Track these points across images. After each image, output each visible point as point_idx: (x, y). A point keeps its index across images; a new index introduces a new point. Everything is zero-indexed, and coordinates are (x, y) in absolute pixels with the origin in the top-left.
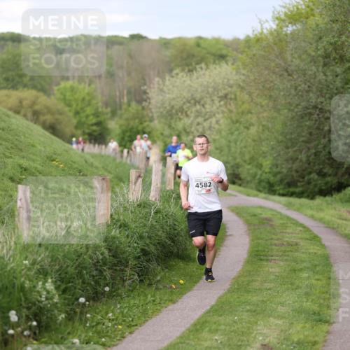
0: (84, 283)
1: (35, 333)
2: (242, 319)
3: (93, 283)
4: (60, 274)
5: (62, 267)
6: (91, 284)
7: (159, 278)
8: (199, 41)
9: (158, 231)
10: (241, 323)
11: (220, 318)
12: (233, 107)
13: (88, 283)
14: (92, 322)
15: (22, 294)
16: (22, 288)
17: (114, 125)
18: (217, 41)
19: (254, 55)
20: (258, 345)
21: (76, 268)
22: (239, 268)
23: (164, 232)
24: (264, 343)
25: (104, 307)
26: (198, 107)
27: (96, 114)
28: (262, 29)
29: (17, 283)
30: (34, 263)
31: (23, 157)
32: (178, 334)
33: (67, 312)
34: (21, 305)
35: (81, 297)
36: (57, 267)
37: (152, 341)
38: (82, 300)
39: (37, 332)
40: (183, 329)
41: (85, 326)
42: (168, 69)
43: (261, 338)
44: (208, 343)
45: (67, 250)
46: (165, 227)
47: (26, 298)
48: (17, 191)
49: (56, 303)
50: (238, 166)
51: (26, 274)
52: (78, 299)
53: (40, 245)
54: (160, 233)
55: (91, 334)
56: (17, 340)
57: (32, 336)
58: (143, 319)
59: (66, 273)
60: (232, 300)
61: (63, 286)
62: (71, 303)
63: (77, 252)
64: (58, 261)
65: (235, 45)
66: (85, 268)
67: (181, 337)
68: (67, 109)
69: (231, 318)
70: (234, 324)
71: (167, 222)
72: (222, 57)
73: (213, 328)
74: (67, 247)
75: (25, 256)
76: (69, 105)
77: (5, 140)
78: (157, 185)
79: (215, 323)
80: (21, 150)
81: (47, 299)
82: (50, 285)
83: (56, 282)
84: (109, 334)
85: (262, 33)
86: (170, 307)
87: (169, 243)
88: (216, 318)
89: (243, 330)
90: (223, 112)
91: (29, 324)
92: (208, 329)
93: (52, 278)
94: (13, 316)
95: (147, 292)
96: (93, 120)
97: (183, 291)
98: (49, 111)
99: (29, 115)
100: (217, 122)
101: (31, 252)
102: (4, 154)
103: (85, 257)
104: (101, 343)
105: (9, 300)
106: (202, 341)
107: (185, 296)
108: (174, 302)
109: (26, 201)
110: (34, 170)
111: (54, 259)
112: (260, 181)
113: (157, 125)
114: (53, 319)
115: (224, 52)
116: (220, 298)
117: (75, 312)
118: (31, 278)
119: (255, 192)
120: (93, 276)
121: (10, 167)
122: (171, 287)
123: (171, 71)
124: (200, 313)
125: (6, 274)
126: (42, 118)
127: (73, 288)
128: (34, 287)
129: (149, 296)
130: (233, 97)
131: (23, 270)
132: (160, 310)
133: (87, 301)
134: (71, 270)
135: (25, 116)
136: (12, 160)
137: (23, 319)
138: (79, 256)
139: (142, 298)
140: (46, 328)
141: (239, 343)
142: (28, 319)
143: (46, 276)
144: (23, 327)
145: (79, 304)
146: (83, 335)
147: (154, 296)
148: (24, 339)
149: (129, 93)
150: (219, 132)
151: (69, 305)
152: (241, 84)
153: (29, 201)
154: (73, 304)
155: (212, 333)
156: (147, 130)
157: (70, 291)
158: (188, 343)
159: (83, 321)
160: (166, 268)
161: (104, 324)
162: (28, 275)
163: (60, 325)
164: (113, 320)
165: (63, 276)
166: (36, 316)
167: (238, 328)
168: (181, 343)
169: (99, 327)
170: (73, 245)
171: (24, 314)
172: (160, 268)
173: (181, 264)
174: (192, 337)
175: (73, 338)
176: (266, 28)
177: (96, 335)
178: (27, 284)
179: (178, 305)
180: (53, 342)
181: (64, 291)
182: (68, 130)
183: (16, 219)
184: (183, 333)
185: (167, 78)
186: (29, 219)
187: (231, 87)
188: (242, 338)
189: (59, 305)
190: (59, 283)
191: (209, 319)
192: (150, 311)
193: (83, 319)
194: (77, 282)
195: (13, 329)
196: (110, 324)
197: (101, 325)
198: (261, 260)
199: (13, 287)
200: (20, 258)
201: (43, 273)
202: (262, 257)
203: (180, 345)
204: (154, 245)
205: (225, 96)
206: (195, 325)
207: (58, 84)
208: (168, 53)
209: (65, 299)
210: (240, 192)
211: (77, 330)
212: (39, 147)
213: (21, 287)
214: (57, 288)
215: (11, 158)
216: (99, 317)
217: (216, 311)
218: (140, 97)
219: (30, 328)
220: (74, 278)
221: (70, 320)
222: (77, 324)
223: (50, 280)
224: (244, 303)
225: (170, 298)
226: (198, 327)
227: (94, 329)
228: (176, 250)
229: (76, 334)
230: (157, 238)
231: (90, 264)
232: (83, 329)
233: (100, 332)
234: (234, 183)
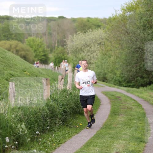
0: (38, 125)
1: (17, 147)
2: (107, 141)
3: (42, 125)
4: (28, 121)
5: (28, 118)
6: (41, 125)
7: (71, 123)
8: (89, 19)
9: (71, 102)
10: (107, 142)
11: (98, 140)
12: (103, 48)
14: (42, 142)
15: (11, 130)
17: (51, 56)
18: (97, 19)
19: (113, 25)
20: (114, 152)
21: (35, 119)
22: (106, 118)
23: (73, 103)
24: (117, 151)
25: (47, 135)
26: (88, 48)
27: (44, 51)
28: (116, 14)
29: (9, 125)
30: (16, 116)
31: (12, 70)
32: (80, 147)
33: (31, 138)
34: (11, 135)
35: (37, 131)
36: (26, 118)
37: (68, 150)
38: (37, 132)
39: (18, 146)
40: (82, 145)
41: (39, 144)
42: (75, 31)
43: (116, 149)
44: (93, 151)
45: (31, 111)
46: (74, 100)
47: (13, 132)
48: (9, 85)
49: (26, 134)
50: (105, 74)
51: (13, 121)
52: (36, 132)
53: (19, 108)
55: (41, 147)
56: (9, 150)
57: (16, 148)
58: (64, 141)
59: (31, 121)
60: (103, 132)
61: (29, 126)
62: (32, 134)
63: (35, 111)
64: (27, 115)
65: (104, 21)
66: (39, 118)
67: (81, 149)
68: (31, 49)
69: (102, 140)
70: (104, 143)
71: (74, 98)
72: (99, 26)
73: (95, 145)
74: (31, 109)
75: (12, 113)
76: (32, 47)
77: (4, 62)
78: (70, 82)
80: (11, 67)
81: (22, 132)
82: (23, 126)
83: (26, 124)
84: (49, 147)
85: (116, 16)
86: (76, 136)
87: (76, 107)
88: (96, 140)
89: (108, 145)
90: (99, 50)
91: (14, 143)
92: (92, 145)
93: (24, 123)
94: (7, 140)
95: (66, 129)
96: (42, 54)
97: (82, 128)
98: (23, 50)
99: (15, 52)
100: (97, 55)
101: (15, 111)
102: (3, 69)
103: (39, 113)
104: (46, 151)
105: (5, 132)
106: (90, 150)
107: (82, 131)
108: (77, 133)
110: (16, 76)
111: (25, 114)
112: (115, 80)
113: (70, 56)
114: (25, 141)
115: (100, 24)
116: (98, 131)
117: (34, 138)
118: (15, 123)
119: (113, 85)
120: (42, 122)
121: (6, 74)
122: (76, 127)
123: (76, 32)
124: (89, 138)
125: (4, 121)
126: (20, 53)
127: (33, 127)
128: (17, 127)
129: (67, 131)
130: (103, 44)
131: (12, 119)
132: (71, 137)
133: (39, 133)
134: (33, 119)
135: (13, 52)
136: (7, 71)
137: (12, 141)
138: (36, 113)
139: (64, 132)
140: (21, 145)
141: (106, 151)
142: (14, 141)
143: (22, 122)
144: (11, 144)
145: (36, 134)
146: (38, 148)
148: (12, 150)
149: (58, 42)
150: (98, 59)
152: (107, 38)
154: (33, 134)
155: (94, 147)
156: (66, 58)
157: (32, 128)
158: (84, 151)
159: (38, 142)
160: (74, 118)
162: (14, 122)
163: (28, 143)
164: (51, 141)
165: (29, 122)
166: (17, 140)
167: (106, 145)
168: (81, 151)
169: (45, 144)
170: (33, 108)
171: (12, 139)
172: (71, 118)
173: (81, 117)
174: (85, 149)
175: (33, 149)
176: (118, 14)
177: (43, 148)
178: (13, 126)
179: (79, 135)
181: (30, 129)
182: (32, 58)
183: (9, 97)
184: (82, 147)
185: (75, 35)
187: (103, 39)
188: (107, 149)
189: (27, 135)
190: (27, 125)
191: (93, 141)
192: (67, 138)
193: (38, 141)
194: (35, 125)
195: (7, 145)
196: (50, 143)
197: (46, 144)
198: (116, 115)
199: (7, 127)
200: (10, 114)
202: (116, 114)
203: (80, 152)
204: (69, 108)
205: (100, 43)
206: (87, 143)
207: (27, 38)
208: (75, 24)
209: (30, 132)
210: (106, 85)
211: (35, 146)
212: (19, 66)
213: (11, 127)
214: (26, 127)
215: (6, 70)
216: (45, 140)
217: (96, 137)
218: (63, 43)
219: (15, 145)
220: (34, 123)
221: (32, 141)
222: (35, 143)
223: (23, 124)
224: (108, 134)
225: (76, 131)
226: (88, 144)
227: (42, 145)
228: (78, 111)
229: (35, 147)
230: (70, 105)
231: (41, 117)
232: (38, 145)
233: (45, 146)
234: (104, 81)
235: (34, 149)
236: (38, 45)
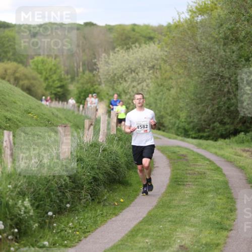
0: (51, 201)
1: (16, 238)
2: (165, 227)
3: (58, 201)
4: (34, 195)
6: (56, 202)
7: (105, 198)
8: (134, 27)
9: (105, 163)
10: (164, 230)
11: (150, 227)
12: (158, 75)
13: (54, 202)
14: (58, 229)
15: (7, 209)
16: (7, 205)
17: (73, 88)
18: (147, 27)
19: (174, 37)
20: (177, 246)
21: (46, 191)
22: (163, 190)
23: (109, 164)
24: (181, 245)
25: (66, 219)
26: (134, 74)
27: (60, 80)
28: (179, 19)
29: (3, 201)
30: (15, 187)
31: (8, 111)
32: (119, 238)
33: (39, 222)
34: (6, 217)
35: (50, 211)
36: (32, 190)
37: (101, 243)
38: (50, 213)
39: (18, 236)
40: (124, 234)
41: (52, 232)
42: (112, 47)
43: (179, 241)
44: (141, 245)
45: (39, 177)
46: (110, 161)
47: (10, 213)
48: (3, 134)
49: (32, 216)
50: (162, 117)
52: (47, 213)
53: (20, 175)
54: (106, 165)
55: (56, 238)
56: (3, 243)
57: (14, 239)
58: (94, 227)
59: (39, 194)
60: (158, 214)
61: (37, 204)
62: (42, 215)
63: (47, 179)
64: (32, 185)
65: (160, 30)
66: (53, 191)
67: (121, 241)
68: (39, 76)
69: (157, 226)
70: (160, 231)
71: (111, 157)
72: (151, 39)
73: (144, 234)
75: (9, 182)
76: (41, 73)
78: (104, 130)
79: (146, 230)
80: (6, 106)
81: (25, 213)
82: (27, 203)
83: (31, 200)
84: (70, 238)
85: (179, 21)
86: (113, 219)
87: (113, 172)
88: (147, 227)
89: (166, 235)
90: (151, 78)
91: (12, 231)
93: (28, 198)
95: (97, 208)
96: (58, 84)
97: (123, 206)
98: (26, 77)
99: (12, 80)
100: (147, 86)
101: (13, 179)
103: (52, 182)
104: (64, 244)
106: (137, 243)
107: (124, 211)
108: (116, 215)
109: (10, 142)
110: (15, 120)
111: (30, 184)
112: (178, 128)
113: (103, 87)
114: (29, 227)
115: (152, 35)
116: (149, 212)
117: (45, 222)
118: (14, 198)
119: (175, 136)
120: (58, 196)
122: (114, 204)
123: (114, 48)
124: (135, 223)
126: (21, 83)
127: (43, 205)
128: (16, 204)
129: (99, 211)
130: (158, 67)
131: (8, 192)
132: (106, 221)
133: (54, 214)
134: (42, 192)
135: (9, 81)
137: (8, 228)
138: (48, 182)
139: (93, 212)
140: (24, 233)
141: (164, 245)
142: (11, 227)
143: (24, 196)
144: (7, 233)
145: (48, 216)
146: (51, 239)
147: (102, 211)
148: (8, 242)
149: (84, 64)
150: (149, 92)
151: (40, 217)
152: (164, 58)
153: (12, 142)
154: (44, 216)
155: (144, 237)
156: (97, 91)
157: (41, 207)
158: (127, 245)
159: (51, 229)
160: (111, 190)
161: (66, 231)
162: (11, 196)
163: (35, 232)
164: (73, 228)
165: (36, 196)
166: (17, 225)
167: (162, 234)
168: (121, 244)
169: (63, 233)
171: (8, 224)
172: (106, 190)
173: (122, 188)
174: (129, 240)
176: (183, 18)
177: (60, 239)
178: (11, 202)
179: (119, 217)
180: (29, 244)
181: (37, 207)
182: (40, 91)
183: (3, 155)
184: (123, 237)
185: (111, 54)
186: (12, 155)
187: (157, 60)
188: (165, 241)
189: (34, 217)
190: (33, 201)
191: (141, 227)
192: (99, 222)
193: (51, 227)
194: (47, 201)
195: (1, 235)
196: (70, 231)
197: (64, 232)
198: (179, 185)
199: (1, 205)
200: (6, 183)
201: (22, 194)
202: (180, 183)
203: (121, 246)
204: (102, 174)
205: (153, 67)
206: (131, 231)
207: (33, 58)
208: (112, 36)
209: (38, 213)
210: (163, 136)
211: (47, 235)
212: (19, 103)
214: (32, 205)
217: (147, 221)
218: (92, 67)
219: (13, 234)
220: (44, 198)
221: (41, 228)
222: (46, 231)
223: (27, 199)
224: (167, 215)
225: (114, 212)
226: (134, 233)
227: (59, 235)
228: (118, 178)
229: (46, 238)
230: (104, 169)
231: (56, 188)
232: (51, 234)
233: (63, 237)
234: (159, 129)
235: (44, 241)
236: (51, 69)
